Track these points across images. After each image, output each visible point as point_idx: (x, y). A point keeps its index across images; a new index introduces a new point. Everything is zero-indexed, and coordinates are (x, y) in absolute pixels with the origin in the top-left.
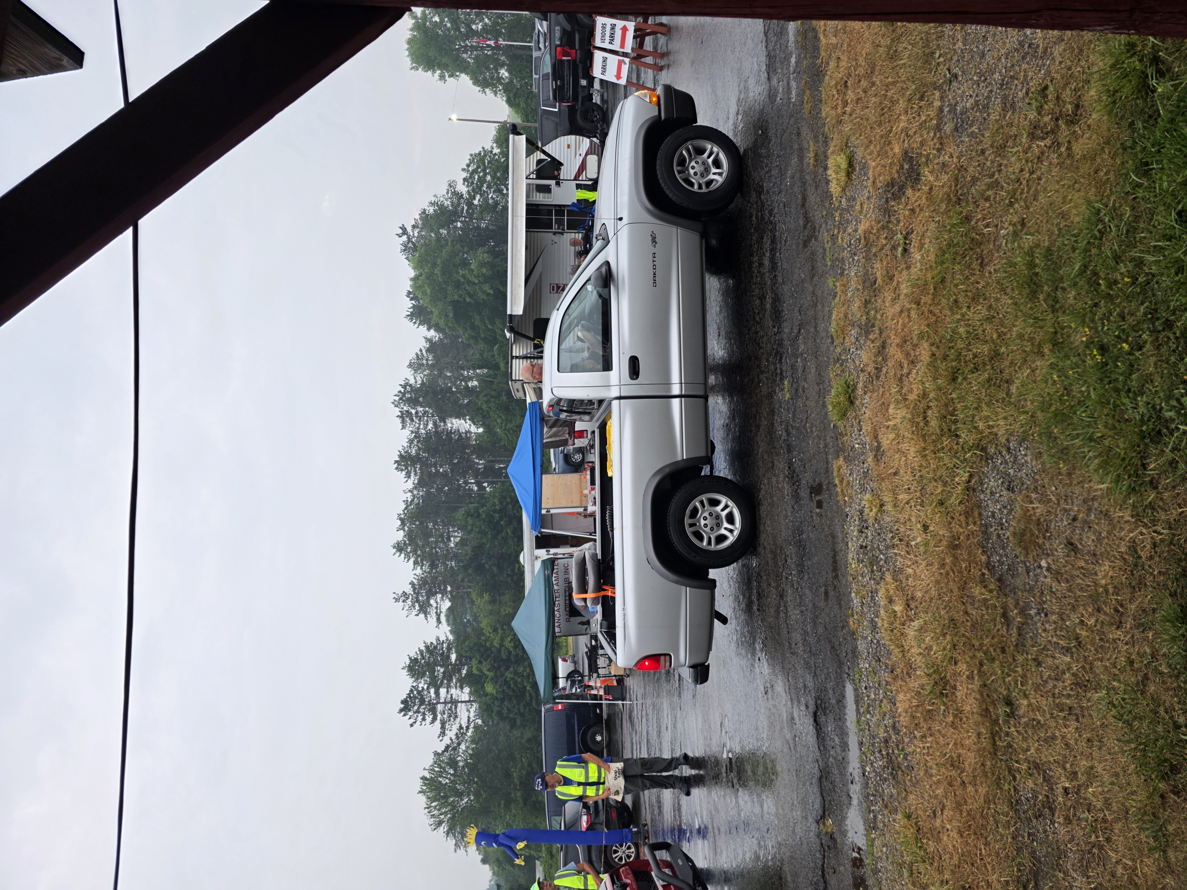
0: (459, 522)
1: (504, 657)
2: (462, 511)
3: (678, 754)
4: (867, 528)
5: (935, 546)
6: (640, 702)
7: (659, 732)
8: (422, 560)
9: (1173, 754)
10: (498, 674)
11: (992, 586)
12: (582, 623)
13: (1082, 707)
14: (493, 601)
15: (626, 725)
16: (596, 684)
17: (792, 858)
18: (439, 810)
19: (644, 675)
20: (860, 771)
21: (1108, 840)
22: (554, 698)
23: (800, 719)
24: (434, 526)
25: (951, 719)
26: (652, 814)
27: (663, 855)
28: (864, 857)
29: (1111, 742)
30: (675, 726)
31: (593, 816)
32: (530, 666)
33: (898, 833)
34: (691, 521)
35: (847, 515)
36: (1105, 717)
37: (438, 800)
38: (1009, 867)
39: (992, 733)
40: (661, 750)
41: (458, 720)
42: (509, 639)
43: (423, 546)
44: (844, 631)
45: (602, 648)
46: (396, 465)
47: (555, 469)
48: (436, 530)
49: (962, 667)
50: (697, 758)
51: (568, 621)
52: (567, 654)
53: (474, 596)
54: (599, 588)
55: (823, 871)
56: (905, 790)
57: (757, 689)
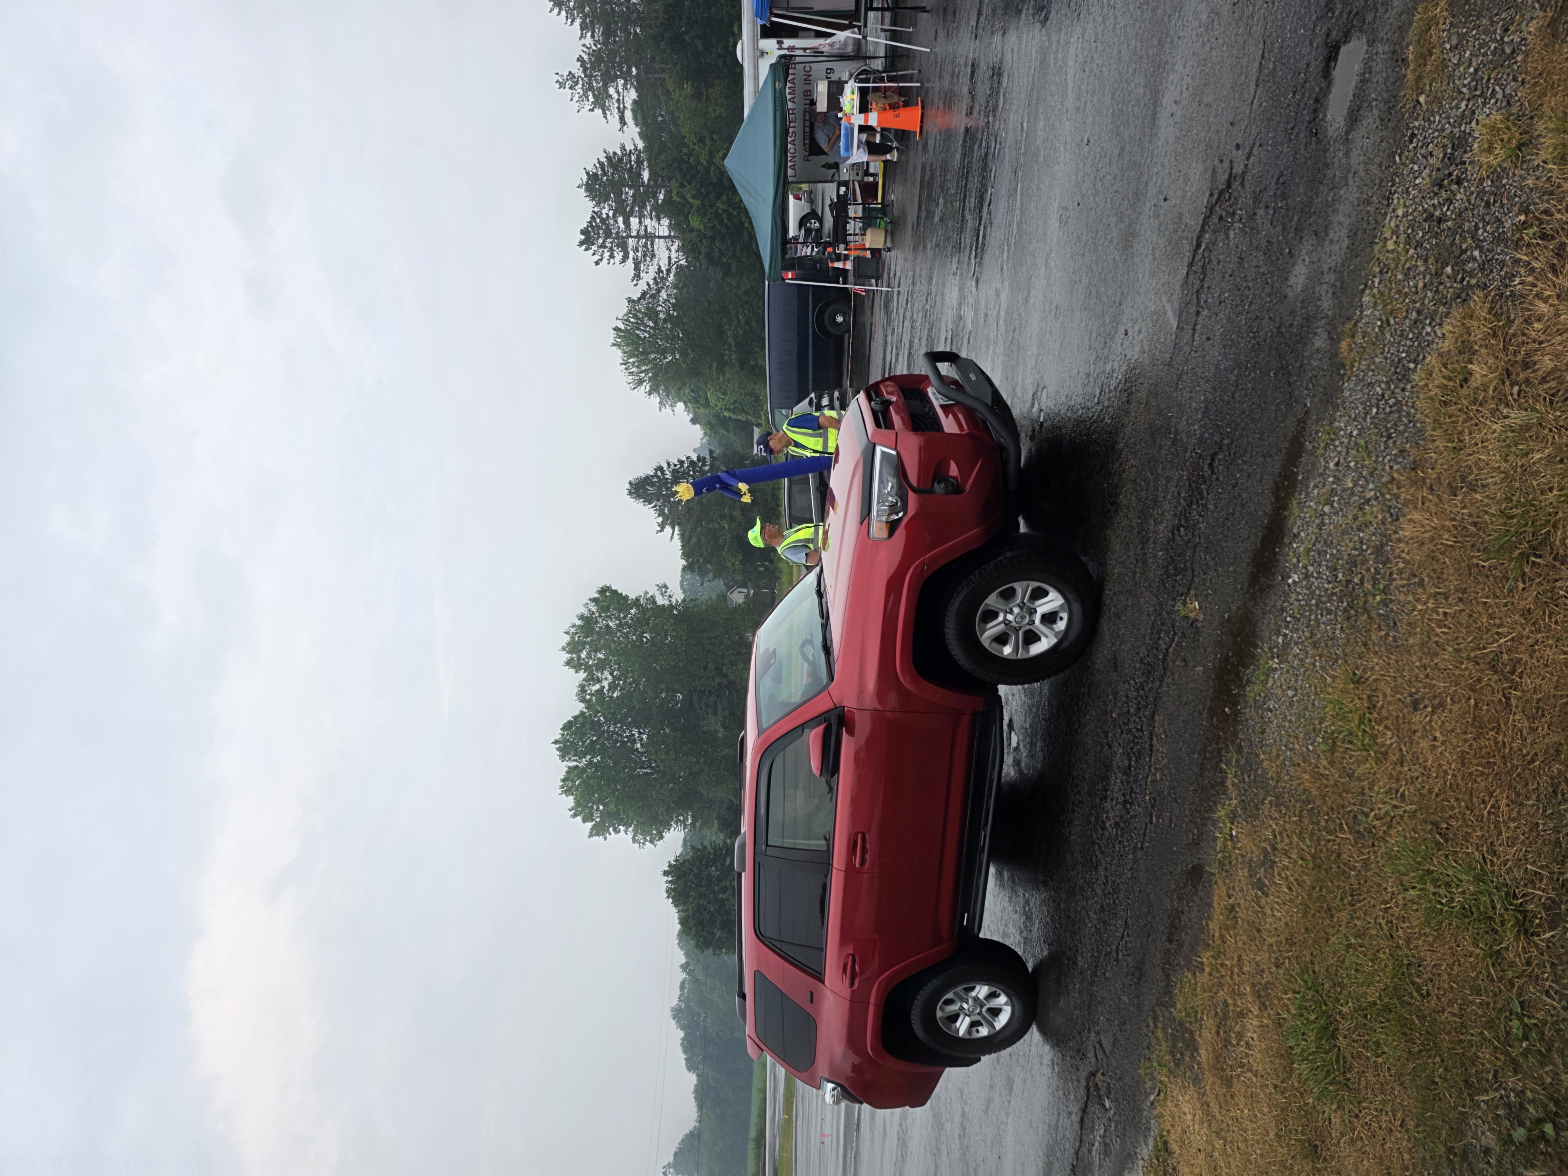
1: (714, 180)
8: (592, 23)
10: (705, 204)
18: (638, 367)
37: (637, 356)
41: (656, 260)
53: (670, 86)
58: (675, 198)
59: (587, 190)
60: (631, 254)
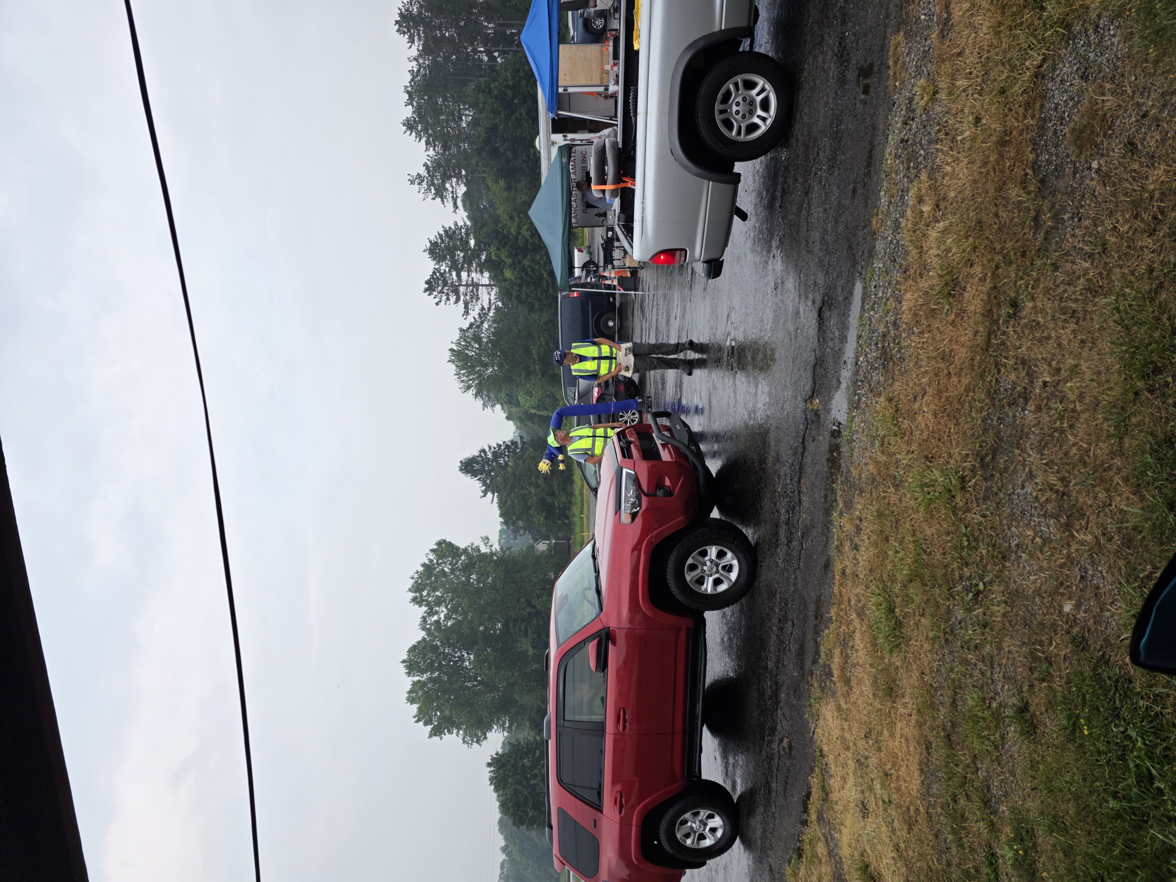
0: (469, 99)
1: (521, 245)
2: (472, 86)
3: (684, 340)
4: (913, 119)
5: (982, 142)
6: (652, 293)
7: (668, 321)
8: (434, 140)
9: (1160, 357)
10: (516, 261)
11: (1032, 188)
12: (599, 215)
13: (1085, 312)
14: (509, 188)
15: (637, 313)
16: (611, 276)
17: (777, 427)
18: (467, 377)
19: (657, 268)
20: (854, 360)
21: (1071, 427)
22: (571, 287)
23: (805, 314)
24: (443, 101)
25: (953, 317)
26: (656, 388)
27: (664, 421)
28: (842, 430)
29: (1105, 345)
30: (683, 316)
31: (604, 388)
32: (547, 254)
33: (878, 412)
34: (722, 107)
35: (895, 103)
36: (1106, 321)
37: (466, 369)
38: (972, 443)
39: (989, 332)
40: (668, 336)
41: (480, 302)
42: (526, 227)
43: (434, 125)
44: (865, 231)
45: (618, 240)
46: (397, 27)
47: (573, 37)
48: (446, 107)
49: (977, 269)
50: (702, 344)
51: (584, 212)
52: (582, 244)
53: (489, 181)
54: (618, 180)
55: (804, 439)
56: (893, 378)
57: (767, 284)
58: (494, 257)
59: (430, 253)
60: (462, 297)
